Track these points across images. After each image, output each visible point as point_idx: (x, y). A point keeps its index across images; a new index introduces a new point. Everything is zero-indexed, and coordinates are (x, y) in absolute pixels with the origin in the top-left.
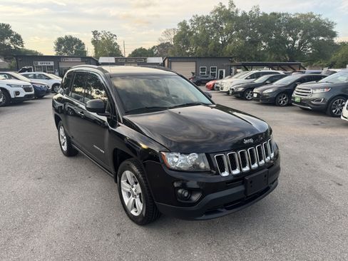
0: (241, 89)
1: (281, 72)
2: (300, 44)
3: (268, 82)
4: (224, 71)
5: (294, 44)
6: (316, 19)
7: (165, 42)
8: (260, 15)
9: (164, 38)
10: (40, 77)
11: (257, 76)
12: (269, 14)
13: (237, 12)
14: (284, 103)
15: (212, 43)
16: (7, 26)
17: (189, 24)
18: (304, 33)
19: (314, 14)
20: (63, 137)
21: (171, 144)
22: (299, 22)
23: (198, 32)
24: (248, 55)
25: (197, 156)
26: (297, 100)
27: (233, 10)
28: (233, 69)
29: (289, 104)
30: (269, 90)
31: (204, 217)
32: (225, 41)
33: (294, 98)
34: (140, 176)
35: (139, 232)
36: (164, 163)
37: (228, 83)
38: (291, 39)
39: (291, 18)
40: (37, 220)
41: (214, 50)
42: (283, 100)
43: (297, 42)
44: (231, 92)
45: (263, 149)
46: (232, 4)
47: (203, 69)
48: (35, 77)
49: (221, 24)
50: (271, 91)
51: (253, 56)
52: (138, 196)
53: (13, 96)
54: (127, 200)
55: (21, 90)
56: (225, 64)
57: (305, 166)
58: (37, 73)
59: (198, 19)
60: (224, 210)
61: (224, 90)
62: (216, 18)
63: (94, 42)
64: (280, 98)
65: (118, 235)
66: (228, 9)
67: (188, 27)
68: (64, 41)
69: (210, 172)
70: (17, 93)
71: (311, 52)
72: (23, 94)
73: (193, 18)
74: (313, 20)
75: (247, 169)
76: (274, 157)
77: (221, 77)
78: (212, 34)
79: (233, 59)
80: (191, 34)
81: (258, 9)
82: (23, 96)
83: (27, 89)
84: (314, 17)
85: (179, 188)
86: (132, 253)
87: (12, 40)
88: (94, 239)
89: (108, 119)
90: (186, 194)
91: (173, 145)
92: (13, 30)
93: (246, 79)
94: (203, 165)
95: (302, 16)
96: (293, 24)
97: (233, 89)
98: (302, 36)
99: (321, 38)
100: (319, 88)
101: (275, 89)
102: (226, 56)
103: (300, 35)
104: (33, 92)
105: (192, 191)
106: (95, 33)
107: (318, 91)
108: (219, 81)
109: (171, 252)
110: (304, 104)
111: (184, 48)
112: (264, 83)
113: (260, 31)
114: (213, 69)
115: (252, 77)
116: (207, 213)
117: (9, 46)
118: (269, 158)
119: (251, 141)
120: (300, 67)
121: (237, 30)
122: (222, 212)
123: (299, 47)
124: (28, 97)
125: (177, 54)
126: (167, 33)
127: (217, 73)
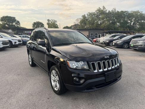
0: (107, 41)
1: (125, 35)
2: (134, 24)
3: (119, 38)
4: (101, 35)
5: (131, 24)
6: (140, 14)
7: (77, 24)
8: (116, 12)
9: (76, 22)
10: (25, 37)
11: (115, 36)
12: (120, 12)
13: (106, 11)
14: (126, 47)
15: (96, 24)
16: (14, 18)
17: (86, 16)
18: (135, 19)
19: (140, 11)
20: (30, 58)
21: (72, 57)
22: (133, 14)
23: (90, 19)
24: (111, 28)
25: (83, 63)
26: (132, 45)
27: (105, 10)
28: (105, 34)
29: (129, 48)
30: (119, 42)
31: (86, 91)
32: (101, 23)
33: (131, 45)
34: (58, 72)
35: (57, 98)
36: (68, 66)
37: (102, 39)
38: (129, 22)
39: (129, 13)
40: (14, 91)
41: (96, 26)
42: (126, 46)
43: (132, 23)
44: (103, 43)
45: (114, 61)
46: (104, 8)
47: (92, 34)
48: (23, 37)
49: (100, 16)
50: (120, 42)
51: (113, 29)
52: (58, 82)
53: (14, 44)
54: (53, 84)
55: (17, 41)
56: (101, 32)
57: (135, 72)
58: (24, 35)
59: (90, 14)
60: (95, 88)
61: (100, 42)
62: (98, 14)
63: (48, 24)
64: (125, 45)
65: (48, 99)
66: (102, 9)
67: (86, 17)
68: (36, 24)
69: (89, 70)
70: (15, 43)
71: (138, 27)
72: (18, 43)
73: (88, 14)
74: (139, 14)
75: (106, 69)
76: (119, 65)
77: (100, 37)
78: (96, 20)
79: (105, 30)
80: (87, 20)
81: (115, 10)
82: (18, 44)
83: (19, 41)
84: (139, 12)
85: (74, 77)
86: (53, 107)
87: (16, 23)
88: (38, 100)
89: (47, 49)
90: (77, 80)
91: (73, 58)
92: (16, 19)
93: (110, 37)
94: (86, 67)
95: (134, 12)
96: (130, 16)
97: (104, 42)
98: (134, 20)
99: (143, 21)
100: (142, 40)
101: (122, 41)
102: (102, 29)
103: (133, 20)
104: (22, 42)
105: (80, 78)
106: (48, 20)
107: (141, 41)
108: (98, 39)
109: (71, 107)
110: (135, 47)
111: (84, 26)
112: (118, 39)
113: (116, 18)
114: (96, 34)
115: (112, 36)
116: (87, 89)
117: (15, 25)
118: (117, 65)
119: (108, 57)
120: (134, 33)
121: (106, 18)
122: (94, 89)
123: (133, 25)
124: (20, 44)
125: (81, 28)
126: (77, 20)
127: (98, 35)
